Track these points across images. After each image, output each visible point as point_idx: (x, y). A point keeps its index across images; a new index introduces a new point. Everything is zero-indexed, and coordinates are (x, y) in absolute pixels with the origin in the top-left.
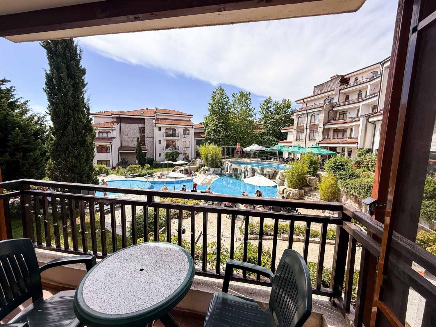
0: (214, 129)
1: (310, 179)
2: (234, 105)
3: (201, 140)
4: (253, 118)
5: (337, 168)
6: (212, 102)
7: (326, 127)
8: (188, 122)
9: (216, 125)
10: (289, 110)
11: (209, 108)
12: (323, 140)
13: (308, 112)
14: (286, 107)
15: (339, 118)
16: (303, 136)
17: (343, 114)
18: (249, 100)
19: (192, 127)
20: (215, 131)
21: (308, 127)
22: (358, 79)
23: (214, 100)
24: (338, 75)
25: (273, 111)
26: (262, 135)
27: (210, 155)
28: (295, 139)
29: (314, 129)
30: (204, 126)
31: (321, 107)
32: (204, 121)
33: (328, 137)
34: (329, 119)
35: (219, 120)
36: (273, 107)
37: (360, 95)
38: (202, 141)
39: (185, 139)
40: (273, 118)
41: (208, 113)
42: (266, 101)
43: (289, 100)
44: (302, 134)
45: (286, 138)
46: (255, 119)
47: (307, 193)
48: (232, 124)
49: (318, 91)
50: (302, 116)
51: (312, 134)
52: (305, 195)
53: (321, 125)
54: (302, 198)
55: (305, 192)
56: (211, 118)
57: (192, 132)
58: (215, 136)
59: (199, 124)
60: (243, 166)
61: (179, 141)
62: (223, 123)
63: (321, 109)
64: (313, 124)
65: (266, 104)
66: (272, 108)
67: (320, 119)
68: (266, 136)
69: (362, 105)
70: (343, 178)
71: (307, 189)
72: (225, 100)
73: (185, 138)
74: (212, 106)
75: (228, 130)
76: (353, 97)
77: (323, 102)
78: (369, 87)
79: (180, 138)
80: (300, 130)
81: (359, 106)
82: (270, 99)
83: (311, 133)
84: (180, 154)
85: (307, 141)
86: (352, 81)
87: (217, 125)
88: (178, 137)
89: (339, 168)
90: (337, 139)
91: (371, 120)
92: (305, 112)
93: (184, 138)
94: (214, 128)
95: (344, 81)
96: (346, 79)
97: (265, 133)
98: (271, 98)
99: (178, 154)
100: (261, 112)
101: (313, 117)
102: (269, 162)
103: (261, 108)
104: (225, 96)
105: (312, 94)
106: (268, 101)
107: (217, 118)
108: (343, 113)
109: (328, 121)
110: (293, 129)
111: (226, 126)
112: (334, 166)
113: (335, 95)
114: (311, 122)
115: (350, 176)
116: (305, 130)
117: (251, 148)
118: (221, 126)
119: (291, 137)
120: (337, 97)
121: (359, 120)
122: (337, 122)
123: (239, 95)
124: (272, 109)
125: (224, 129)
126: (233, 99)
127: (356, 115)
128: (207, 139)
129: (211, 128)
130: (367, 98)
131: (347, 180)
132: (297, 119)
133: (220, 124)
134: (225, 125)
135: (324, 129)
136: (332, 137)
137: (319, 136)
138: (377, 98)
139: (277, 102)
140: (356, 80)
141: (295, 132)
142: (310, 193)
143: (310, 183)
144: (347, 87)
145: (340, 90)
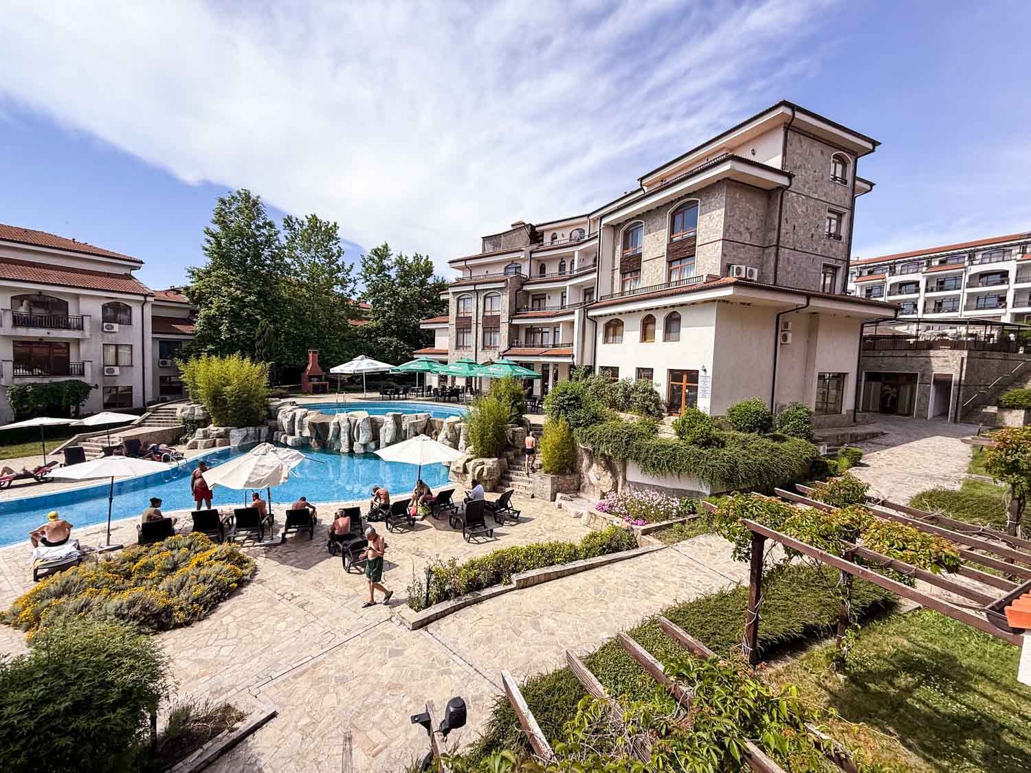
0: (229, 311)
1: (514, 432)
2: (291, 249)
3: (178, 342)
4: (348, 290)
5: (568, 405)
6: (216, 229)
7: (515, 322)
8: (124, 281)
9: (234, 299)
10: (430, 280)
11: (207, 246)
12: (510, 349)
13: (478, 287)
14: (424, 273)
15: (533, 306)
16: (470, 339)
17: (539, 300)
18: (336, 244)
19: (142, 298)
20: (235, 317)
21: (480, 321)
22: (556, 238)
23: (223, 223)
24: (523, 223)
25: (393, 276)
26: (371, 333)
27: (228, 388)
28: (454, 344)
29: (491, 324)
30: (187, 299)
31: (503, 281)
32: (185, 281)
33: (517, 342)
34: (518, 306)
35: (248, 286)
36: (394, 270)
37: (562, 267)
38: (184, 345)
39: (110, 338)
40: (398, 294)
41: (203, 262)
42: (376, 252)
43: (427, 257)
44: (468, 335)
45: (431, 342)
46: (354, 293)
47: (512, 464)
48: (290, 300)
49: (490, 249)
50: (466, 297)
51: (487, 336)
52: (509, 468)
53: (504, 318)
54: (506, 475)
55: (510, 462)
56: (218, 277)
57: (142, 316)
58: (234, 332)
59: (166, 292)
60: (345, 414)
61: (83, 347)
62: (260, 295)
63: (502, 285)
64: (489, 314)
65: (376, 258)
66: (391, 271)
67: (502, 306)
68: (383, 336)
69: (570, 286)
70: (580, 425)
71: (511, 454)
72: (262, 231)
73: (113, 335)
74: (219, 243)
75: (279, 317)
76: (552, 270)
77: (503, 271)
78: (576, 254)
79: (87, 334)
80: (463, 326)
81: (565, 288)
82: (386, 247)
83: (486, 334)
84: (90, 388)
85: (479, 350)
86: (547, 239)
87: (242, 300)
88: (80, 328)
89: (572, 404)
90: (533, 346)
91: (591, 314)
92: (472, 288)
93: (106, 335)
94: (231, 308)
95: (535, 236)
96: (537, 233)
97: (378, 328)
98: (390, 246)
99: (81, 391)
100: (365, 277)
101: (488, 300)
102: (403, 399)
103: (364, 266)
104: (263, 221)
105: (479, 252)
106: (382, 253)
107: (238, 278)
108: (540, 297)
109: (515, 312)
110: (448, 322)
111: (270, 303)
112: (563, 401)
113: (524, 260)
114: (484, 311)
115: (592, 418)
116: (474, 327)
117: (355, 365)
118: (255, 305)
119: (443, 341)
120: (527, 264)
121: (573, 313)
122: (531, 313)
123: (307, 224)
124: (393, 273)
125: (266, 314)
126: (286, 232)
127: (559, 304)
128: (203, 340)
129: (219, 308)
130: (575, 273)
131: (590, 428)
132: (455, 301)
133: (253, 298)
134: (266, 302)
135: (511, 325)
136: (523, 343)
137: (502, 338)
138: (595, 276)
139: (404, 258)
140: (554, 238)
141: (453, 329)
142: (518, 464)
143: (513, 440)
144: (541, 248)
145: (531, 253)
